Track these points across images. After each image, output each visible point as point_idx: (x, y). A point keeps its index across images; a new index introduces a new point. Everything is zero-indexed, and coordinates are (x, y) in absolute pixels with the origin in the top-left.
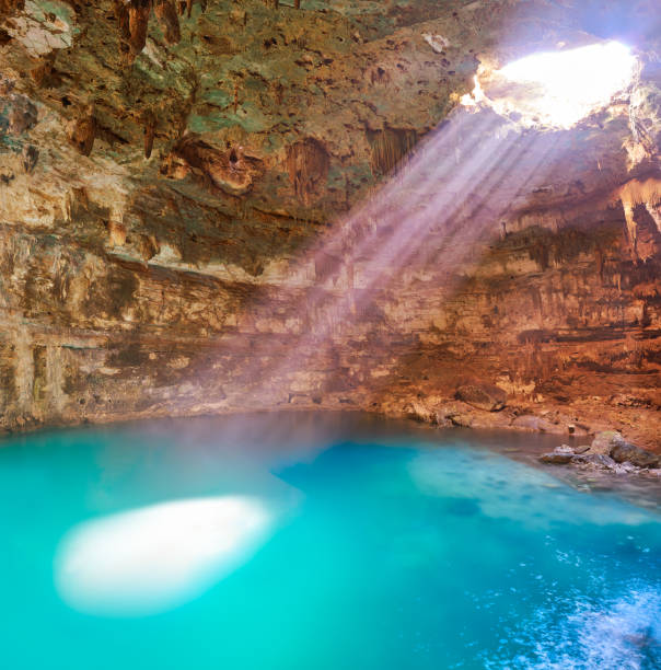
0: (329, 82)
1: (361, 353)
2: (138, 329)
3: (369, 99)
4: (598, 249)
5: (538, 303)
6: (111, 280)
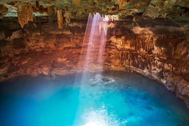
5: (70, 41)
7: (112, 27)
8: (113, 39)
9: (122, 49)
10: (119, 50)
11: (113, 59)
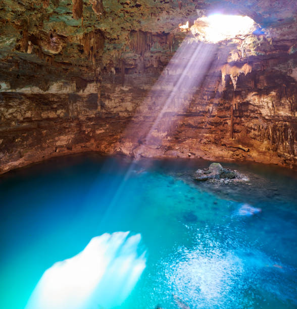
1: (92, 123)
7: (246, 73)
8: (252, 98)
9: (273, 117)
10: (266, 120)
11: (254, 139)
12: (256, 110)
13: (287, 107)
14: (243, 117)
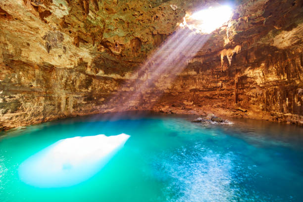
0: (142, 21)
1: (148, 96)
2: (92, 91)
3: (153, 25)
4: (212, 69)
5: (195, 82)
6: (86, 80)
7: (237, 51)
8: (248, 72)
9: (265, 83)
10: (261, 87)
11: (254, 104)
12: (254, 82)
13: (274, 73)
14: (244, 88)
